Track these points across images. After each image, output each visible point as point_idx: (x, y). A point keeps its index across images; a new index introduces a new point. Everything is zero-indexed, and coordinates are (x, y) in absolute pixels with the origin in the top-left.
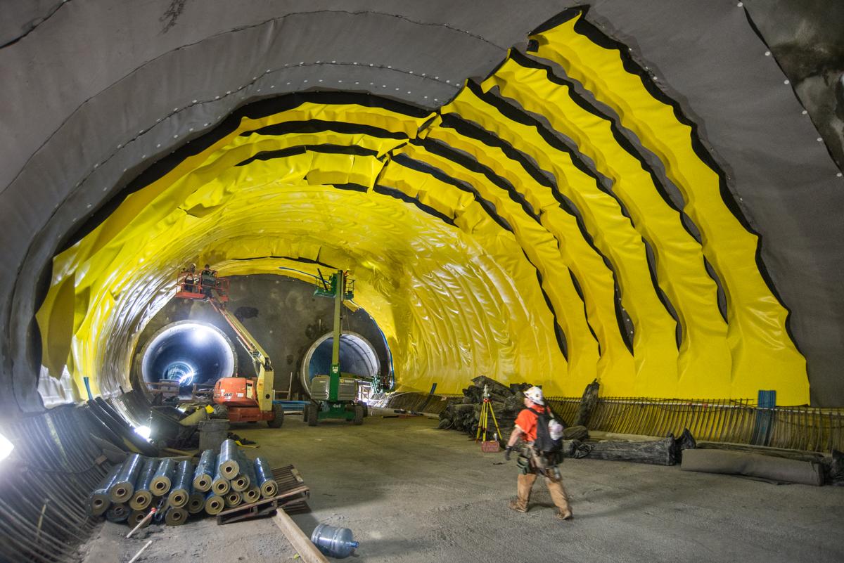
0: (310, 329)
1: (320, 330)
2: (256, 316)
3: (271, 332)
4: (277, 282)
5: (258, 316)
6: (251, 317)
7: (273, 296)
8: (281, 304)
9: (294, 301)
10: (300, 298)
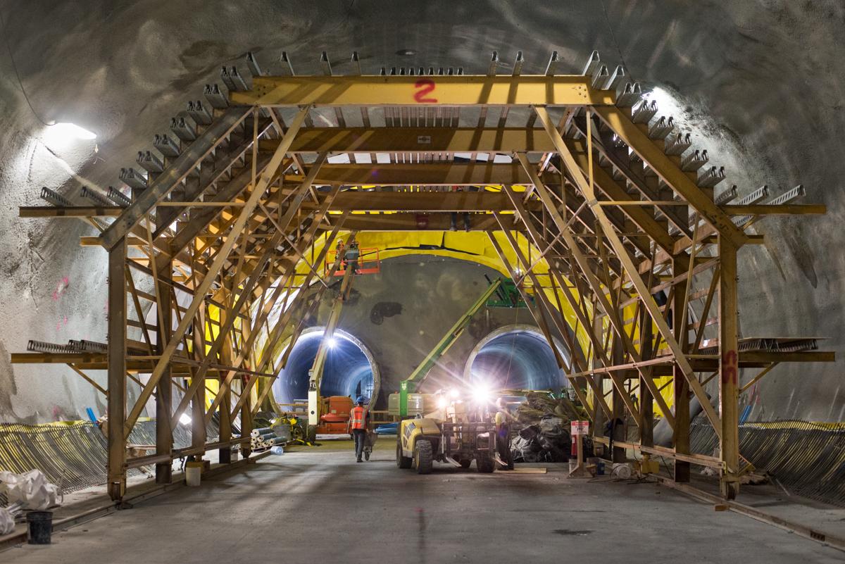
0: (474, 325)
1: (488, 325)
2: (400, 313)
3: (422, 333)
4: (422, 264)
5: (402, 312)
6: (391, 316)
7: (419, 284)
8: (431, 293)
9: (447, 287)
10: (456, 284)
